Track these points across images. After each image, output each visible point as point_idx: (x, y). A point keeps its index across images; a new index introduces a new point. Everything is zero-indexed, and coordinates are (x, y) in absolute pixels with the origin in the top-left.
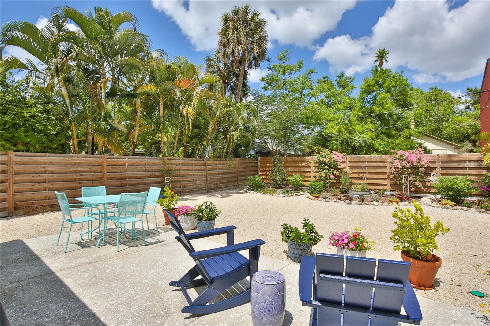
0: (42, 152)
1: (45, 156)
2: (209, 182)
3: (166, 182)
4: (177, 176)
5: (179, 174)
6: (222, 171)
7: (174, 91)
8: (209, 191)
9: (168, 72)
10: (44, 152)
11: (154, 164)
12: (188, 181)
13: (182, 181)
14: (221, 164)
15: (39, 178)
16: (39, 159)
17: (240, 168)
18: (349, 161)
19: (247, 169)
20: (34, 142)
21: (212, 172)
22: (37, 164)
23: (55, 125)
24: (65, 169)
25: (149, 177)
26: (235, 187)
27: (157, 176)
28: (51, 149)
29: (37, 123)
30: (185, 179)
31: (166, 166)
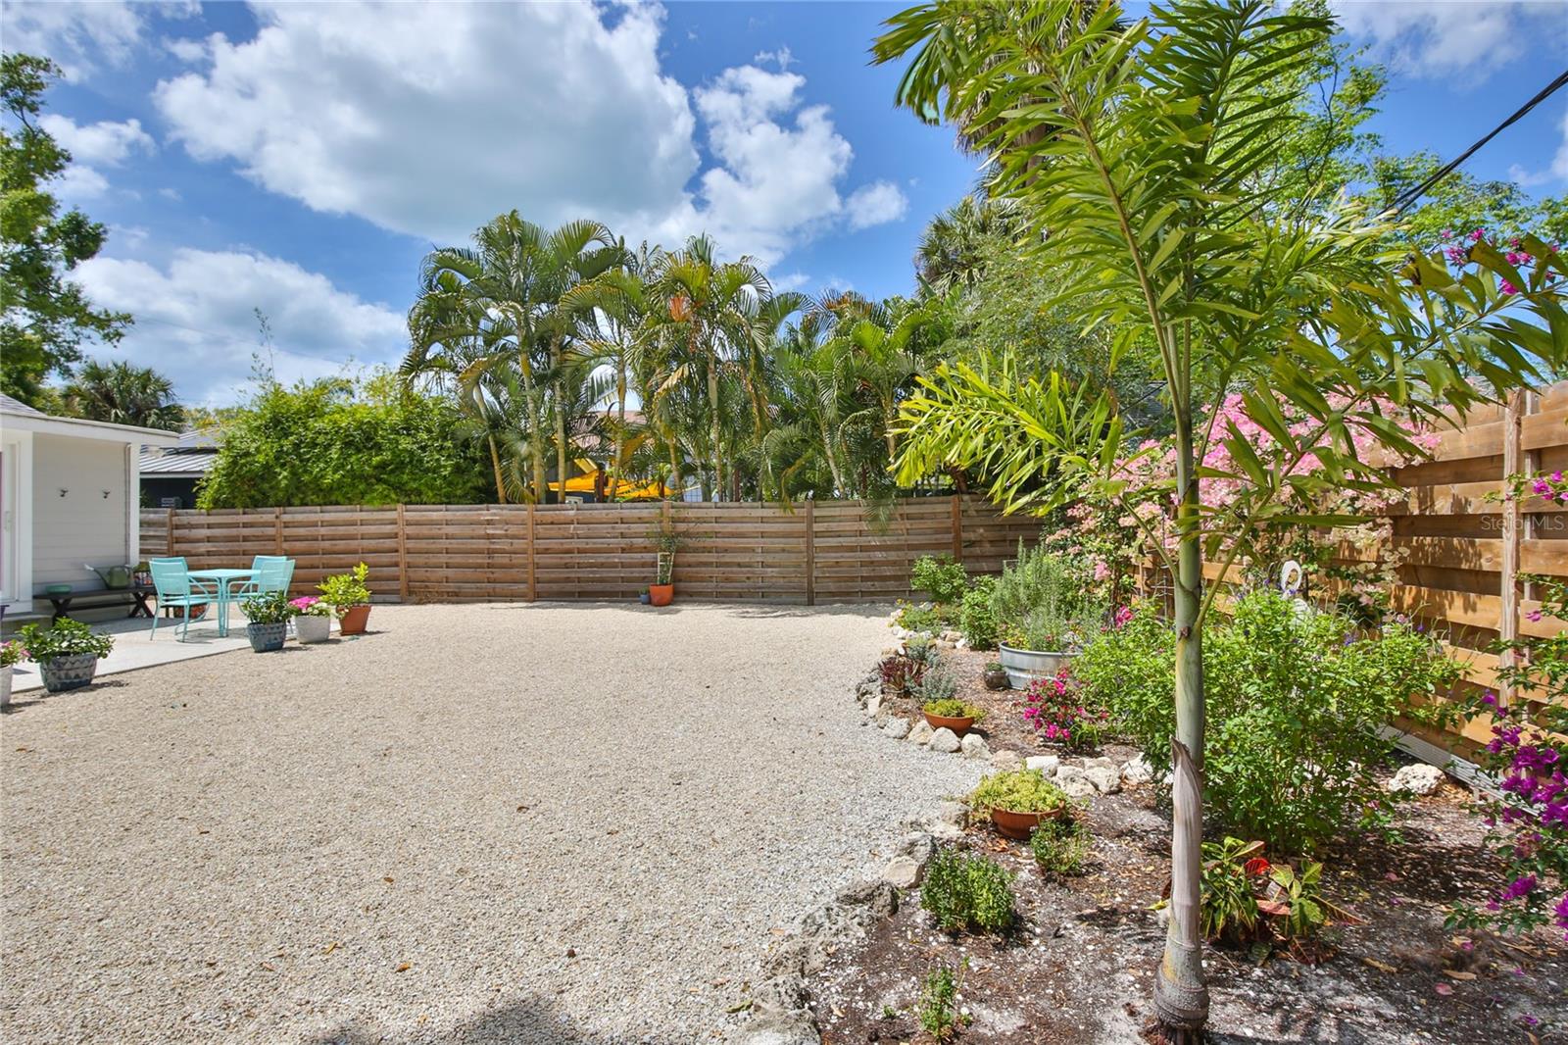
0: (437, 503)
1: (442, 510)
2: (817, 574)
3: (659, 564)
4: (704, 550)
6: (872, 541)
8: (816, 600)
10: (441, 502)
12: (739, 565)
13: (718, 565)
16: (435, 516)
17: (969, 528)
21: (833, 542)
22: (432, 523)
23: (449, 457)
24: (468, 531)
30: (728, 558)
31: (667, 526)
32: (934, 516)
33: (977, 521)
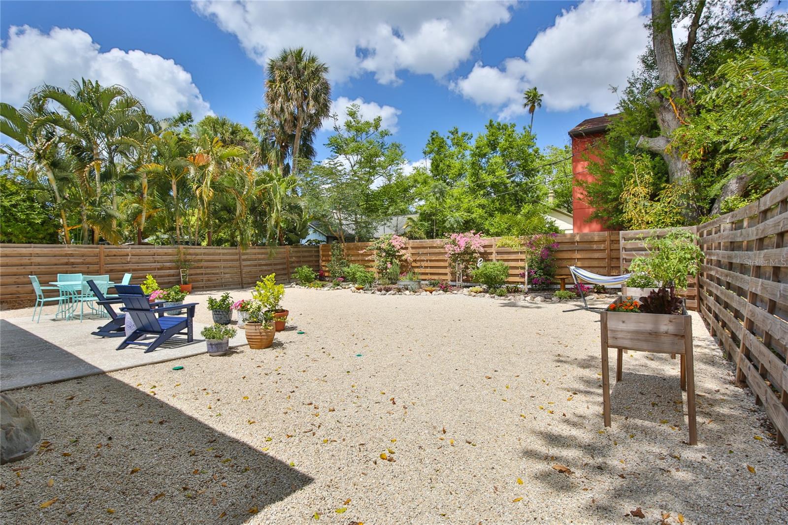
0: (26, 243)
1: (31, 247)
2: (244, 276)
3: (181, 274)
4: (198, 268)
5: (200, 265)
6: (263, 262)
7: (188, 168)
8: (245, 286)
9: (179, 146)
10: (29, 243)
11: (166, 254)
12: (213, 274)
13: (206, 274)
14: (262, 254)
15: (23, 270)
16: (24, 251)
17: (291, 257)
18: (412, 247)
19: (302, 259)
20: (17, 232)
21: (248, 263)
22: (21, 256)
23: (39, 214)
24: (54, 260)
25: (159, 269)
26: (285, 281)
27: (170, 268)
28: (37, 239)
29: (19, 212)
30: (208, 271)
31: (182, 257)
32: (280, 253)
33: (293, 255)
